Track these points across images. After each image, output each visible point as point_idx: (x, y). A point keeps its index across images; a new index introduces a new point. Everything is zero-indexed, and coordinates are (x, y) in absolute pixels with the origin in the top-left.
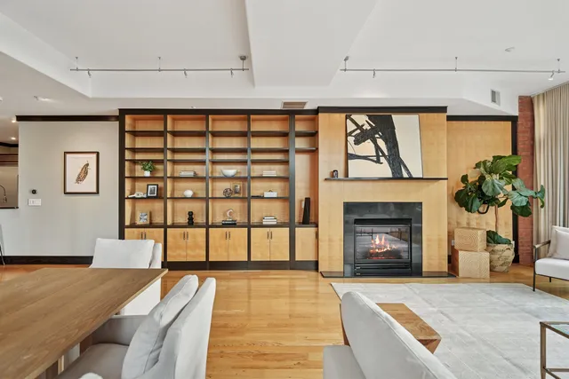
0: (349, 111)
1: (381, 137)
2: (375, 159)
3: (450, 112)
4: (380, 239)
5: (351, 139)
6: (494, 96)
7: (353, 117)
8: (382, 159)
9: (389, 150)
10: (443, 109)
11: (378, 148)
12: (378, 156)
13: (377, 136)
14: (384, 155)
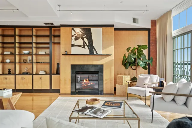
0: (73, 26)
1: (86, 37)
2: (83, 46)
3: (115, 27)
5: (73, 38)
6: (134, 20)
7: (75, 29)
8: (86, 46)
9: (89, 42)
10: (112, 26)
11: (84, 42)
12: (84, 45)
13: (84, 37)
14: (86, 45)
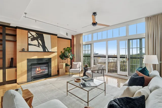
0: (29, 30)
1: (40, 40)
2: (38, 46)
3: (58, 36)
4: (38, 69)
5: (30, 39)
6: (67, 34)
8: (40, 46)
9: (42, 43)
10: (56, 35)
11: (39, 43)
12: (39, 45)
13: (38, 39)
14: (41, 45)
